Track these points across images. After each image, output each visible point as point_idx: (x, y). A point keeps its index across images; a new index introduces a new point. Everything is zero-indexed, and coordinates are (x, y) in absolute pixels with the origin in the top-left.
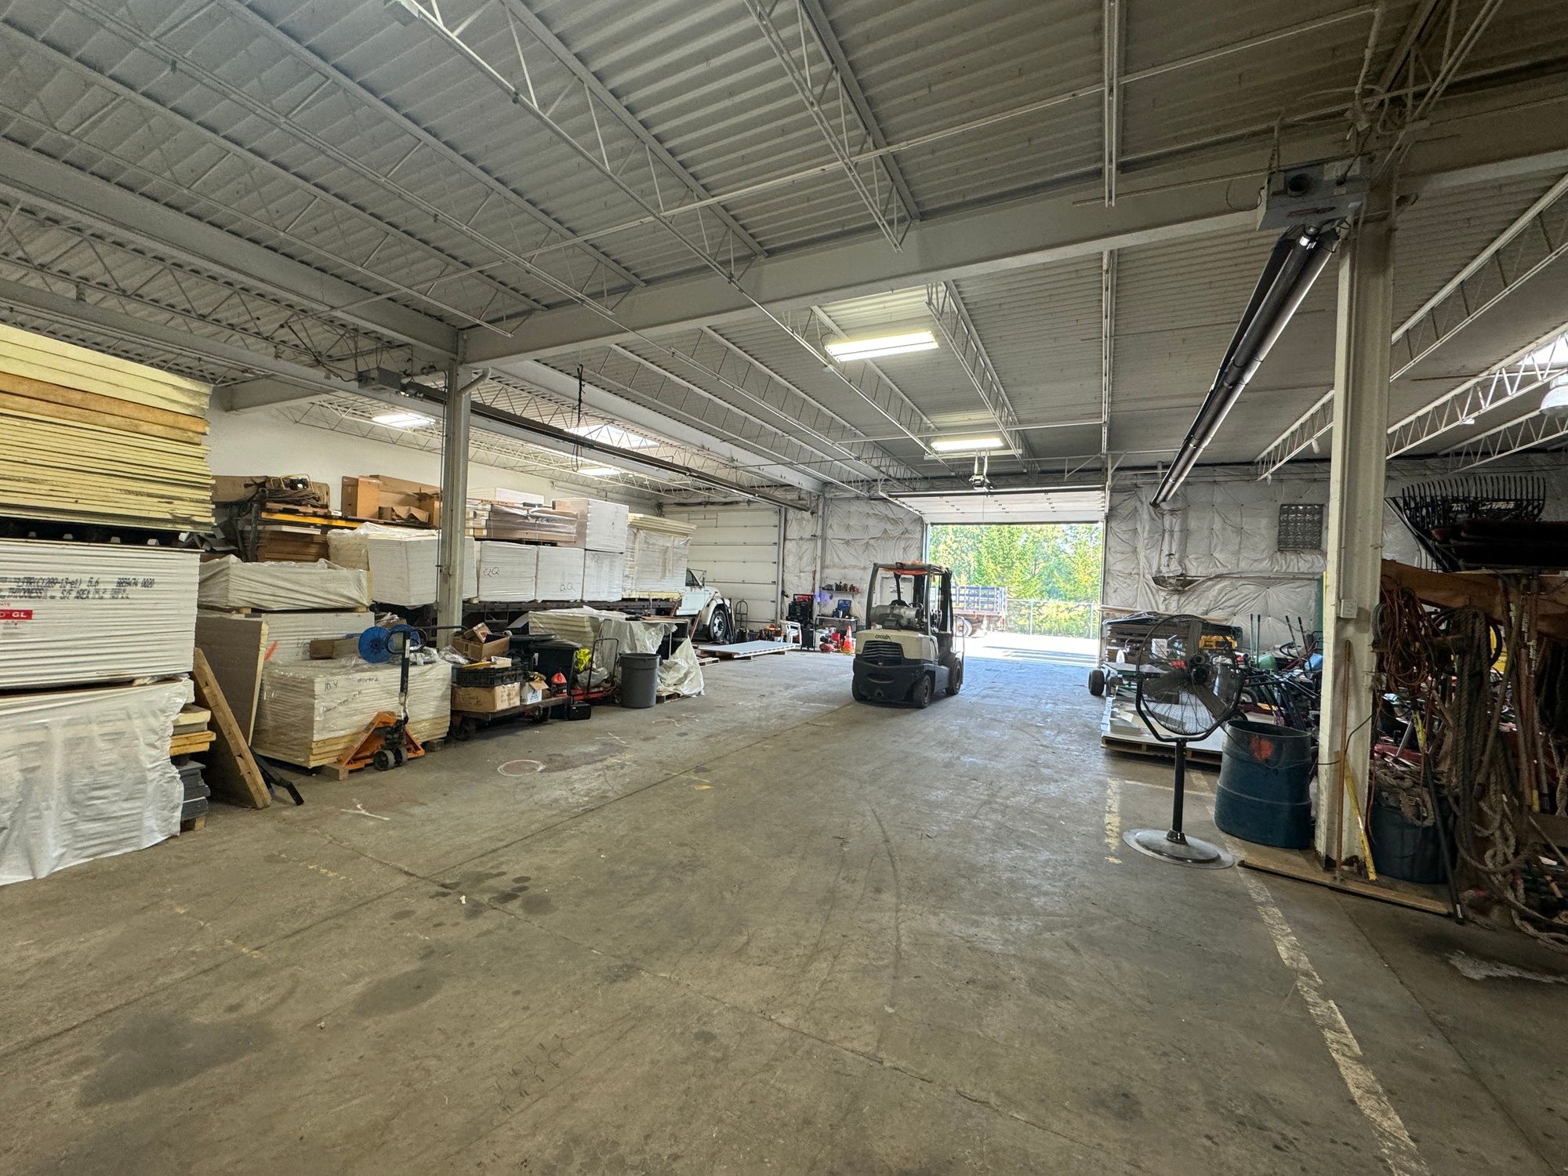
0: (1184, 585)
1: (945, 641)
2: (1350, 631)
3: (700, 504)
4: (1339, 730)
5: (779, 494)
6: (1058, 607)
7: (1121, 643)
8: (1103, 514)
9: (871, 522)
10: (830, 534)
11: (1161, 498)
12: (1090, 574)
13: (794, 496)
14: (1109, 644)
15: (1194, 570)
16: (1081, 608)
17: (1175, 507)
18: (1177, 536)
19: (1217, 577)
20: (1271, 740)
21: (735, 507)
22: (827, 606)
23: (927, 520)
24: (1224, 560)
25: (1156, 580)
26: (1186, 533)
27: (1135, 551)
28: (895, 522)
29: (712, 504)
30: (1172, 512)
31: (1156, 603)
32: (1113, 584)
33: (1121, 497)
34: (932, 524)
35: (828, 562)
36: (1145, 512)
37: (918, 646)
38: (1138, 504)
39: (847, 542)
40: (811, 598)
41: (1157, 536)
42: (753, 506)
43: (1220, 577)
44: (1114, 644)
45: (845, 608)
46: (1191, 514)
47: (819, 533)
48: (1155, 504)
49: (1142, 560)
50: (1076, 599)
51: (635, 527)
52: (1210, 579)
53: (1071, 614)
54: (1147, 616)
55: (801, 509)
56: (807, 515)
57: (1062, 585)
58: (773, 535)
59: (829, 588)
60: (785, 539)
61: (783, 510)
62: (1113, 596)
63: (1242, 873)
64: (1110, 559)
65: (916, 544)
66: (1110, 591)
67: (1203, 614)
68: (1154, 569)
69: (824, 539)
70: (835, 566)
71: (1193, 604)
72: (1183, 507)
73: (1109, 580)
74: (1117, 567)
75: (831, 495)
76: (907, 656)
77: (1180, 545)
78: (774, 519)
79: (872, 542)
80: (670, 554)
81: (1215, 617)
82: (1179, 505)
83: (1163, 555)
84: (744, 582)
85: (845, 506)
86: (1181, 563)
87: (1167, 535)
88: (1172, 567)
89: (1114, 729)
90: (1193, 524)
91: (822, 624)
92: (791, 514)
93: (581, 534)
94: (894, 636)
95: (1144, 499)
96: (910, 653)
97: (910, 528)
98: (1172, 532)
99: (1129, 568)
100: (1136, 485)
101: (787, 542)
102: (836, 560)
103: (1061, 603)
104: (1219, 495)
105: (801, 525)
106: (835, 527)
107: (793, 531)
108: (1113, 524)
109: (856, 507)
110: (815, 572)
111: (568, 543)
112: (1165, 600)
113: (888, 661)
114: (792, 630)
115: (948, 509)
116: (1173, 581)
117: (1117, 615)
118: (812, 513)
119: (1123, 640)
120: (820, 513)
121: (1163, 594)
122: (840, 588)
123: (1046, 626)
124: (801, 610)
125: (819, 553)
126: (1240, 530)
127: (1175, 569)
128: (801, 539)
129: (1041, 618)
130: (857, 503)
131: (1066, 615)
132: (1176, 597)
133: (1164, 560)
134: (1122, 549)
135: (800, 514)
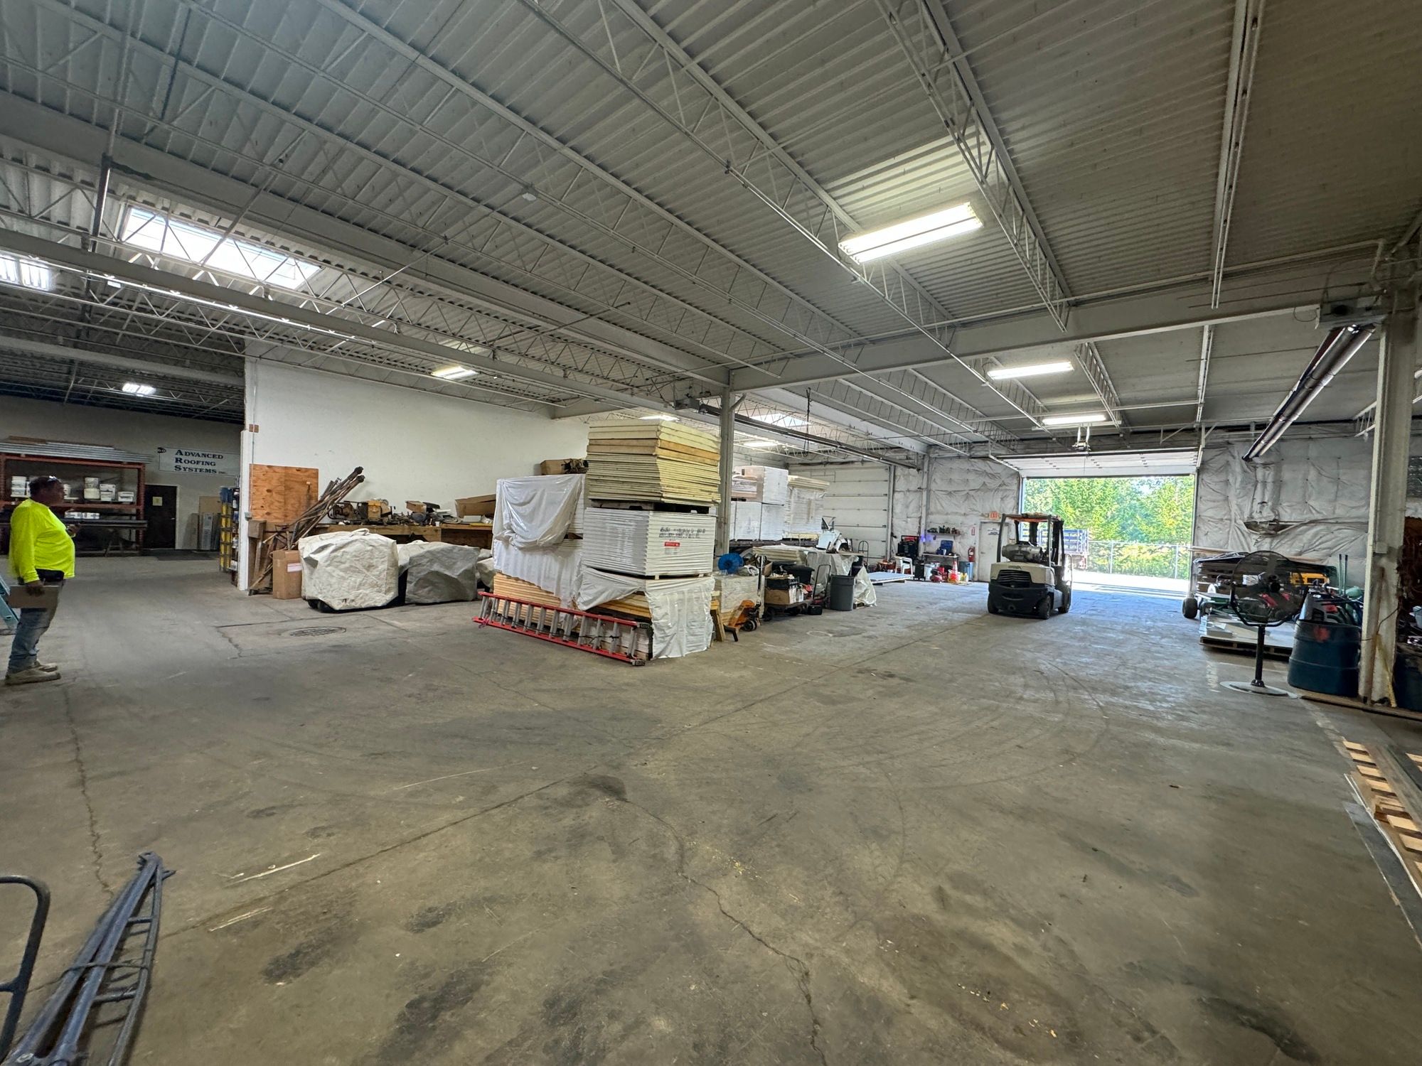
0: (1276, 528)
1: (1059, 572)
2: (1383, 562)
3: (821, 464)
4: (1374, 620)
5: (889, 454)
6: (1141, 548)
7: (1212, 579)
8: (1195, 468)
9: (971, 477)
10: (933, 487)
11: (1253, 454)
12: (1174, 518)
13: (902, 456)
14: (1200, 579)
15: (1287, 516)
16: (1165, 550)
17: (1268, 460)
18: (1270, 487)
19: (1311, 522)
20: (1328, 629)
21: (850, 466)
22: (931, 545)
23: (1023, 474)
24: (1319, 506)
25: (1248, 525)
26: (1279, 484)
27: (1227, 499)
28: (993, 476)
29: (832, 463)
30: (1265, 465)
31: (1248, 544)
32: (1204, 528)
33: (1213, 452)
34: (1028, 478)
35: (932, 509)
36: (1237, 466)
37: (1042, 574)
38: (1230, 458)
39: (950, 493)
40: (917, 539)
41: (1249, 486)
42: (867, 465)
43: (1315, 522)
44: (1206, 580)
45: (947, 546)
46: (1285, 467)
47: (924, 486)
48: (1247, 459)
49: (1234, 508)
50: (1160, 540)
51: (792, 486)
52: (1305, 524)
53: (1154, 555)
54: (1238, 556)
55: (909, 467)
56: (914, 471)
57: (1145, 527)
58: (884, 488)
59: (933, 531)
60: (894, 491)
61: (892, 468)
62: (1204, 538)
63: (1302, 701)
64: (1201, 506)
65: (1012, 495)
66: (1200, 534)
67: (1296, 555)
68: (1246, 516)
69: (929, 491)
70: (938, 513)
71: (1286, 546)
72: (1276, 461)
73: (1200, 525)
74: (1208, 512)
75: (936, 455)
76: (1034, 581)
77: (1273, 493)
78: (886, 475)
79: (972, 493)
80: (813, 506)
81: (1309, 557)
82: (1272, 459)
83: (1256, 503)
84: (858, 526)
85: (948, 464)
86: (1273, 510)
87: (1259, 486)
88: (1265, 514)
89: (1209, 632)
90: (1287, 475)
91: (928, 558)
92: (899, 471)
93: (760, 492)
94: (1024, 566)
95: (1236, 454)
96: (1036, 579)
97: (1007, 481)
98: (1264, 483)
99: (1221, 514)
100: (1229, 443)
101: (896, 494)
102: (939, 508)
103: (1143, 545)
104: (1313, 450)
105: (908, 480)
106: (938, 481)
107: (901, 485)
108: (1205, 477)
109: (957, 464)
110: (920, 518)
111: (752, 499)
112: (1257, 542)
113: (1019, 585)
114: (904, 563)
115: (1047, 466)
116: (1266, 526)
117: (1208, 555)
118: (918, 470)
119: (1214, 577)
120: (925, 470)
121: (1255, 537)
122: (943, 531)
123: (1125, 566)
124: (909, 547)
125: (924, 503)
126: (1337, 480)
127: (1267, 515)
128: (908, 491)
129: (1121, 558)
130: (958, 461)
131: (1148, 556)
132: (1268, 540)
133: (1257, 507)
134: (1214, 498)
135: (907, 471)
